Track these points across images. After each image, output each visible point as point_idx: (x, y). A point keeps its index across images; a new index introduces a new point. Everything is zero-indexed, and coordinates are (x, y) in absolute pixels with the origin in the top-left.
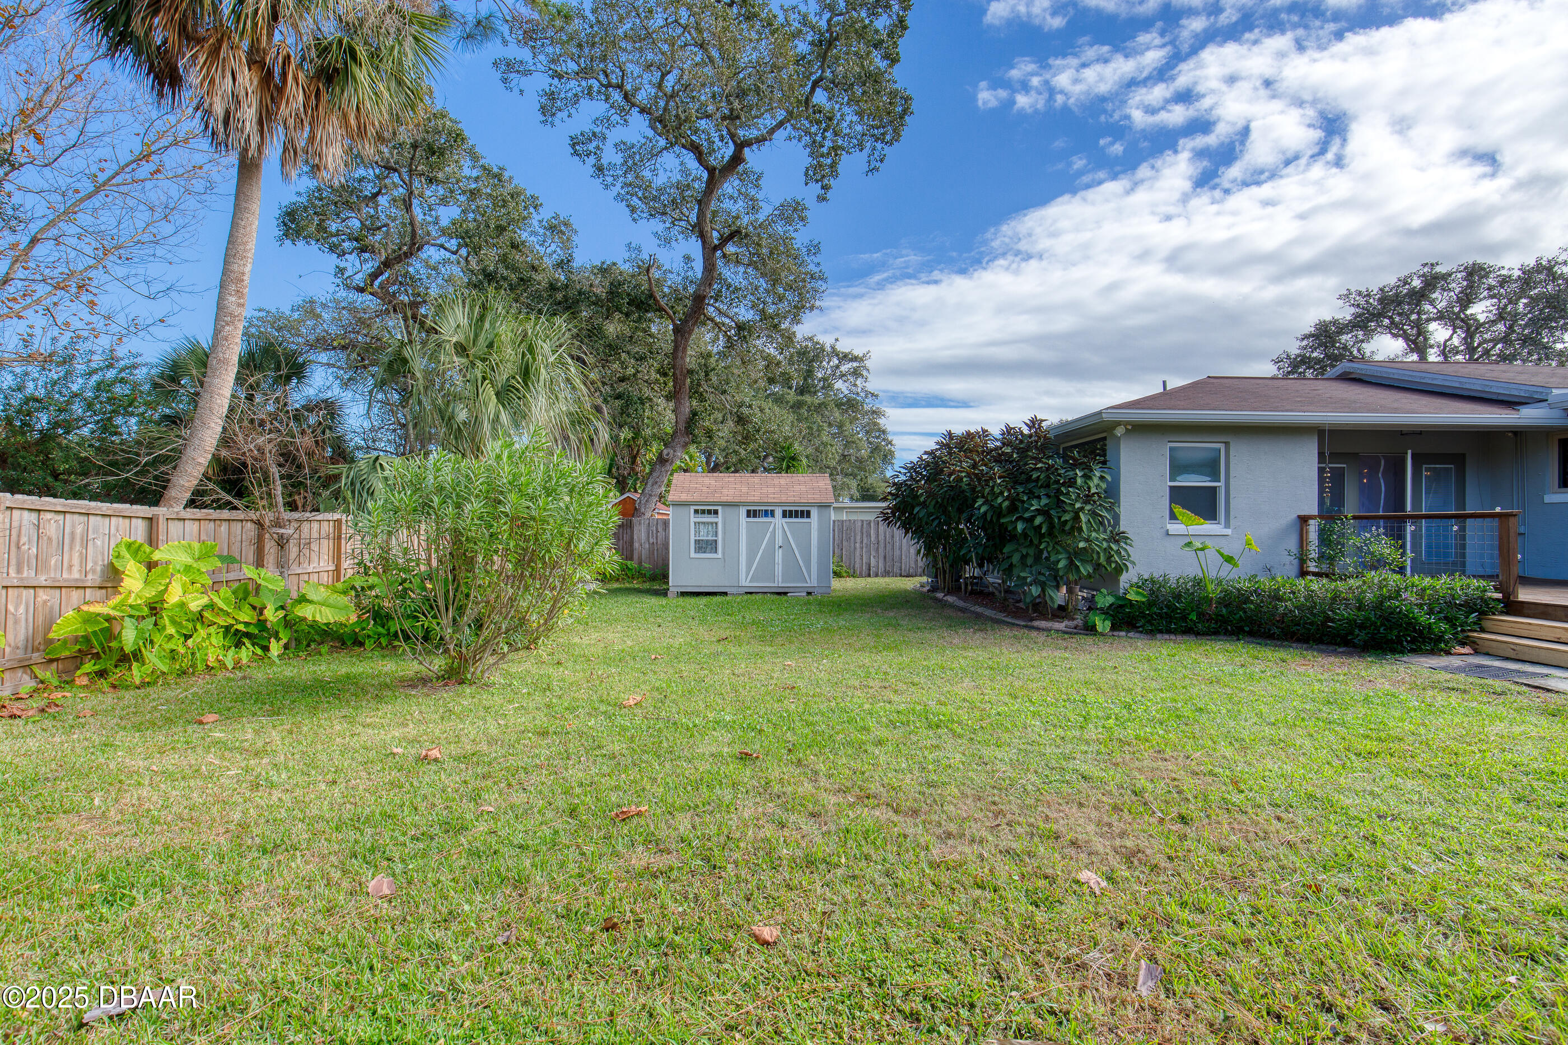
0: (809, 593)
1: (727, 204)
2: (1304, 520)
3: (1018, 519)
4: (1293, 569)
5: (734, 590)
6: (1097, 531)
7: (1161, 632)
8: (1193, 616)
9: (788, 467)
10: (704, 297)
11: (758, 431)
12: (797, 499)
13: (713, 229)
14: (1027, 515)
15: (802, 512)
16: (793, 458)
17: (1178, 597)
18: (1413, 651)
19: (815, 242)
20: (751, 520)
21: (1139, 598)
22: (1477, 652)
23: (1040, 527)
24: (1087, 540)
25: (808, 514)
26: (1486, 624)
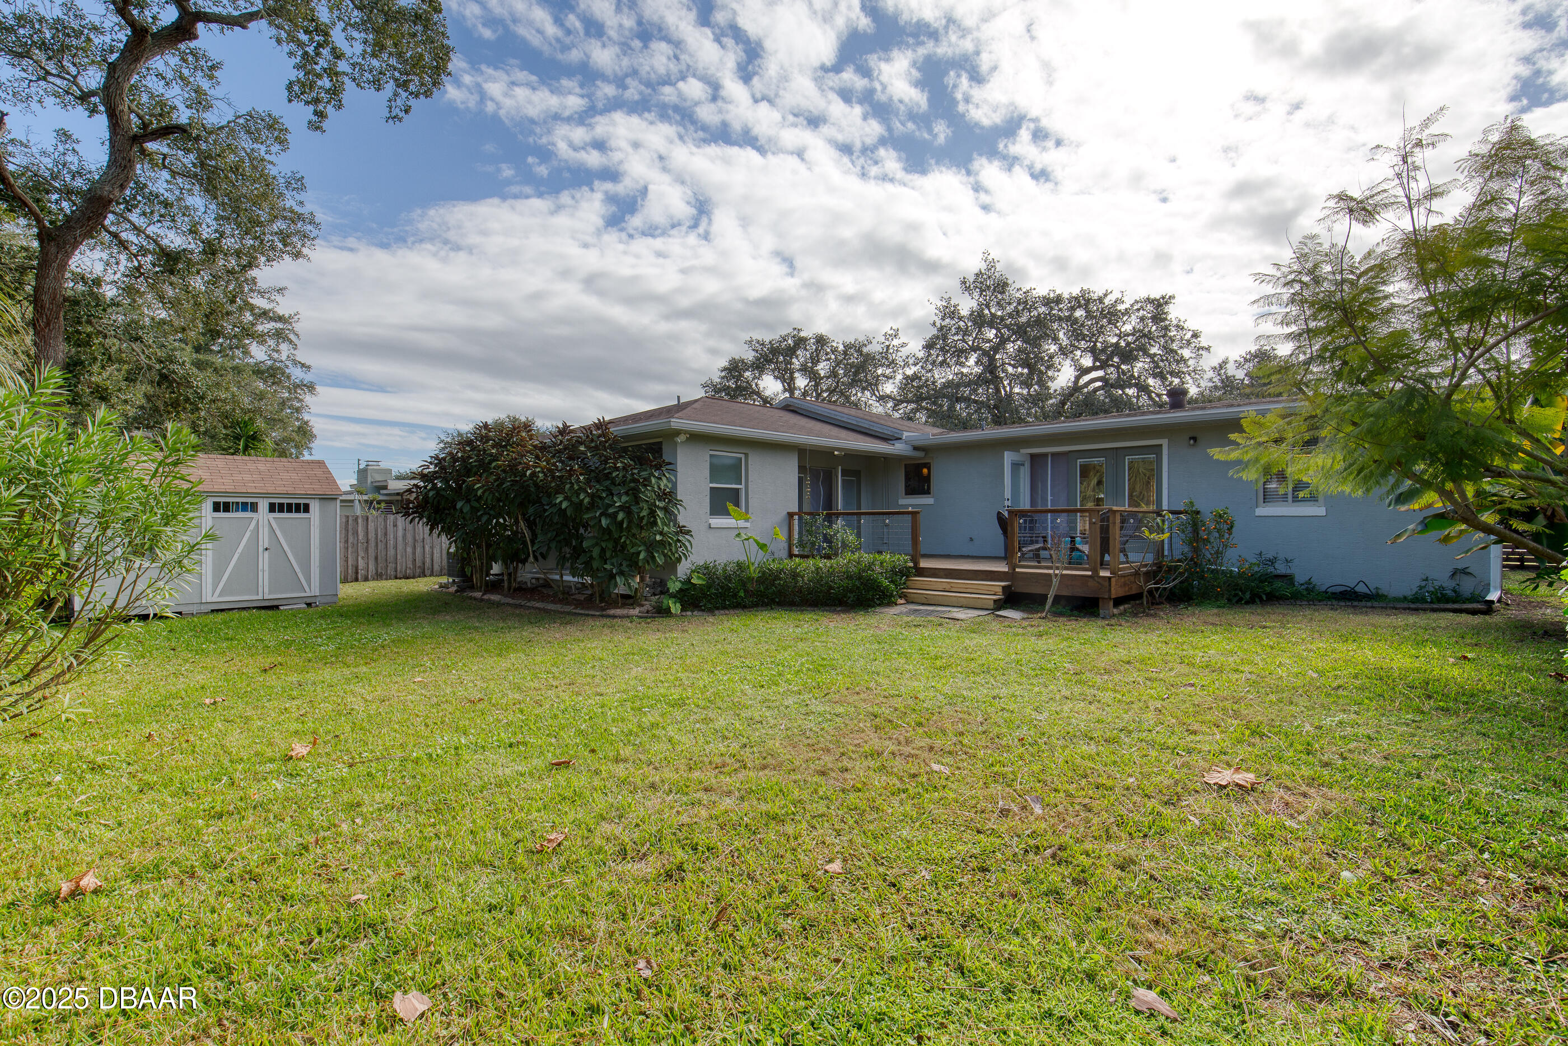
0: (309, 605)
1: (153, 83)
2: (791, 515)
3: (601, 515)
4: (784, 554)
5: (195, 609)
6: (668, 526)
7: (718, 609)
8: (742, 594)
9: (246, 448)
10: (110, 201)
11: (202, 398)
12: (290, 490)
13: (132, 111)
14: (611, 511)
15: (298, 506)
16: (254, 437)
17: (728, 578)
18: (879, 605)
19: (298, 176)
20: (222, 514)
21: (700, 582)
22: (908, 602)
23: (622, 522)
24: (661, 533)
25: (306, 509)
26: (909, 583)
